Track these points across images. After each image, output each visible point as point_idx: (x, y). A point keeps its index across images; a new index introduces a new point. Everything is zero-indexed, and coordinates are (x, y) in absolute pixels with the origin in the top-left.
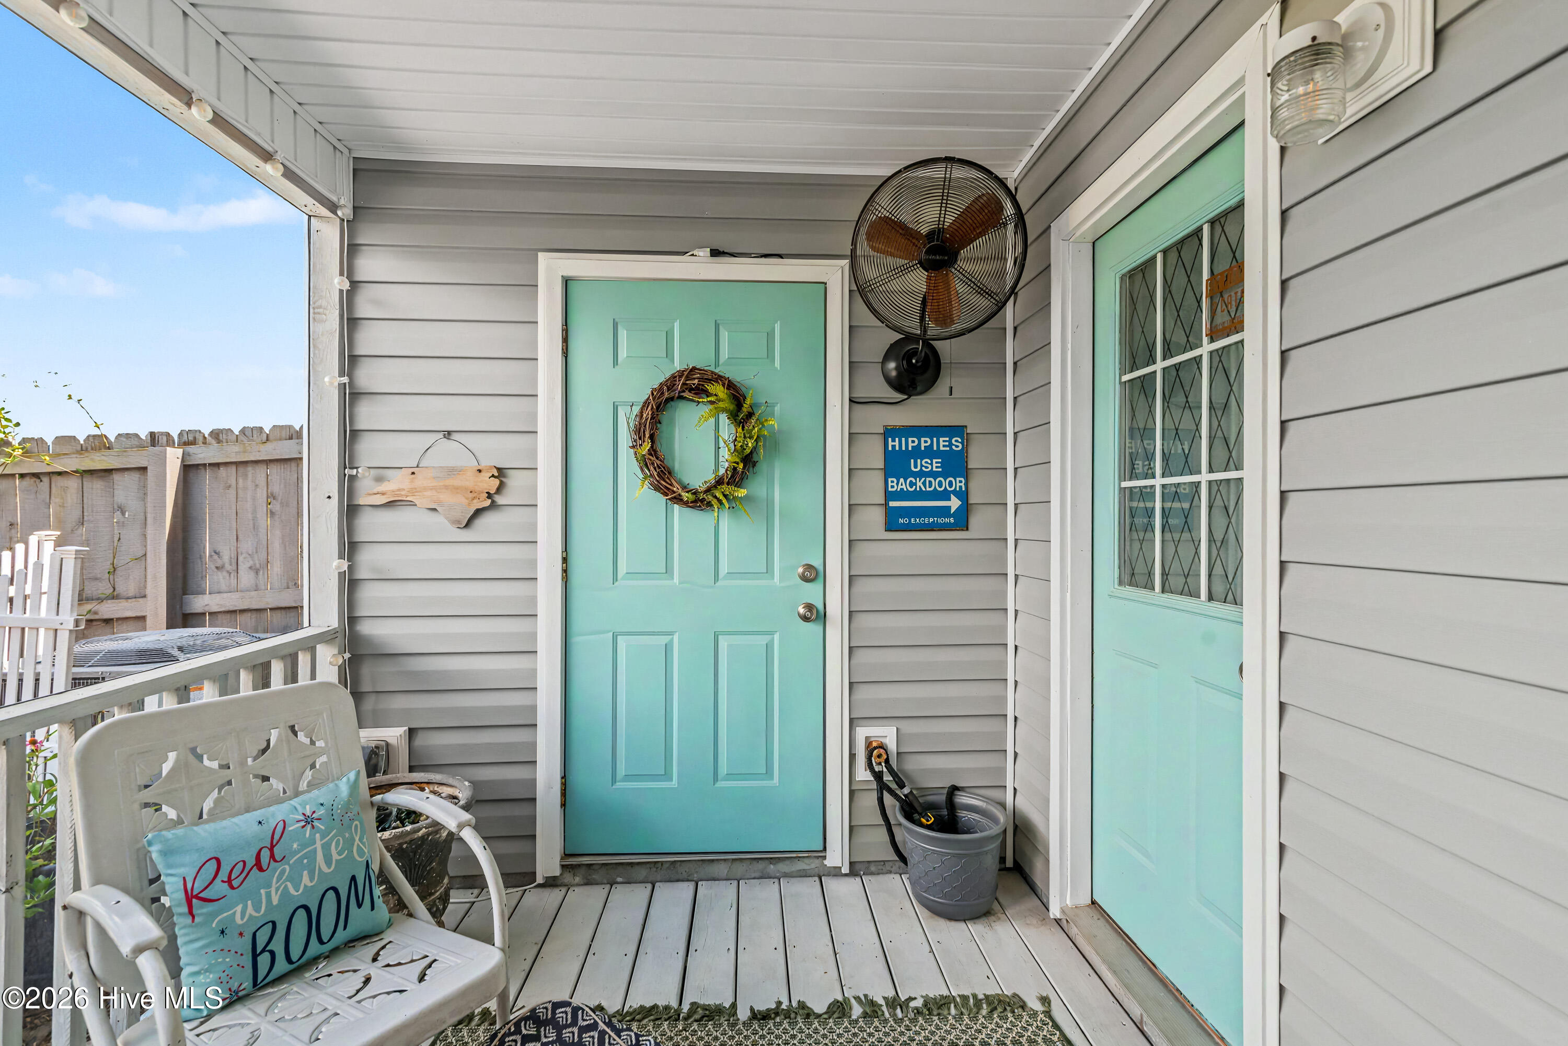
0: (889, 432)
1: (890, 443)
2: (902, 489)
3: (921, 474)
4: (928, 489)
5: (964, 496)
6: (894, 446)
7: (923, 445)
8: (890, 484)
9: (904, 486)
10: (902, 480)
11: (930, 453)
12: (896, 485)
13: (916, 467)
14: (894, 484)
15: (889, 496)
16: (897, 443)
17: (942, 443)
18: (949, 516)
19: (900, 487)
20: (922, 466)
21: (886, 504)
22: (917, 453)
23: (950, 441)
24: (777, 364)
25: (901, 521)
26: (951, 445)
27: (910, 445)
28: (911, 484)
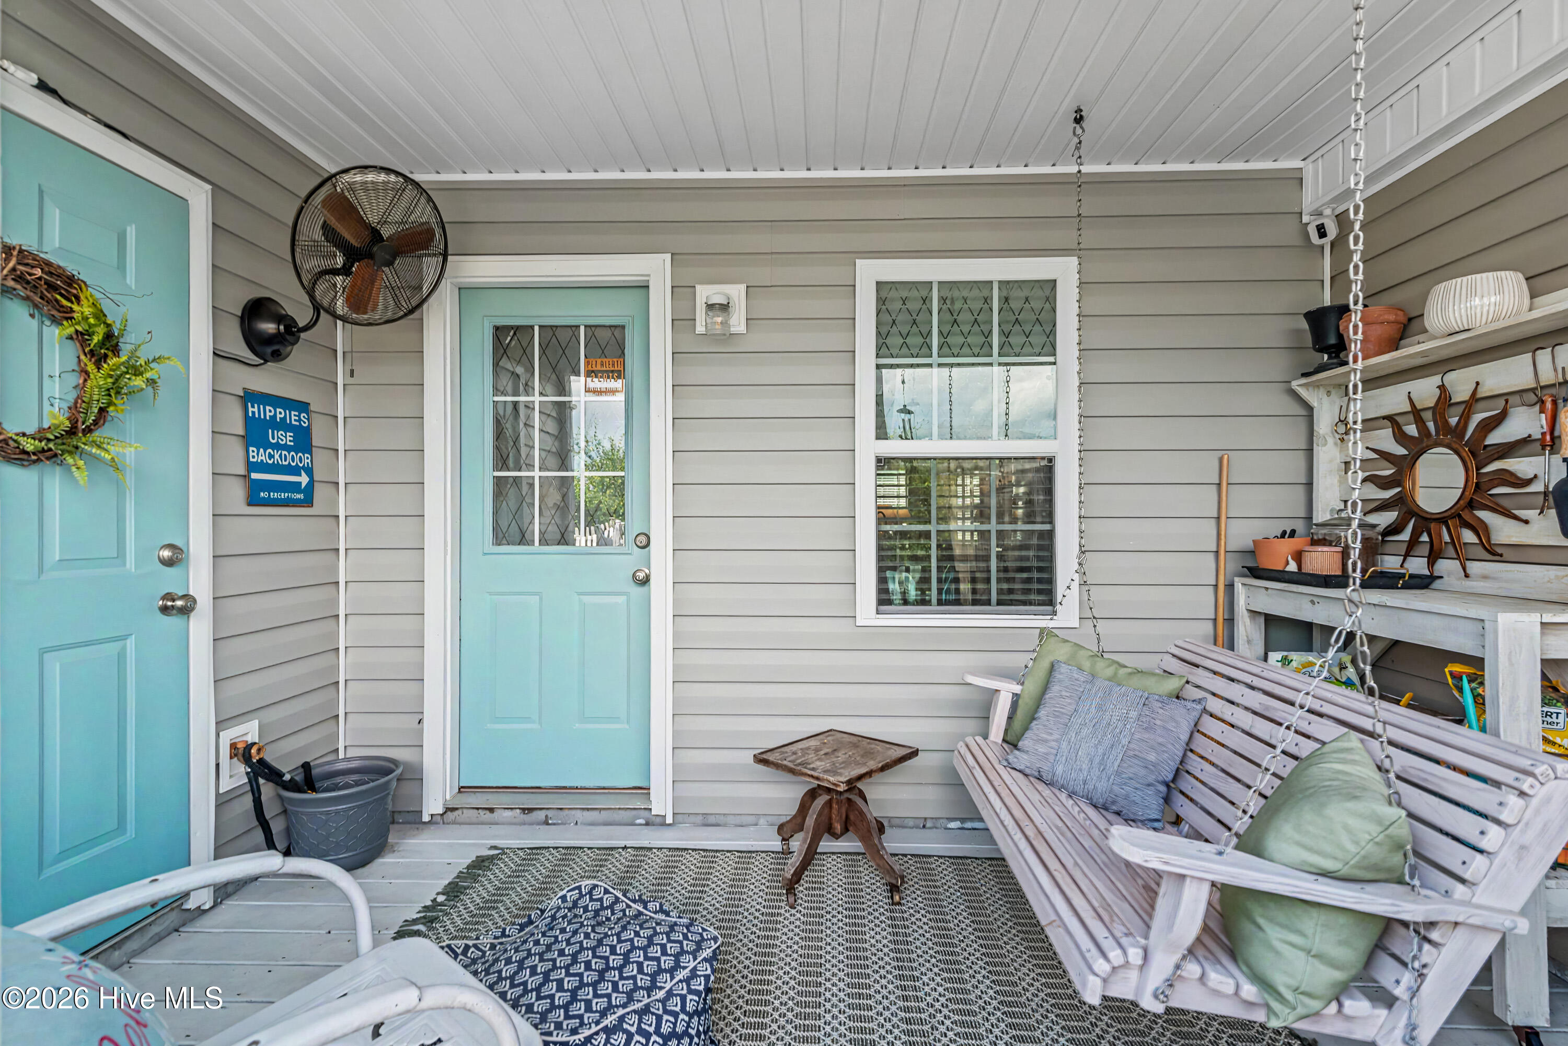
0: (249, 397)
1: (251, 409)
2: (262, 460)
3: (277, 447)
4: (284, 463)
5: (309, 471)
6: (253, 413)
7: (278, 416)
8: (251, 454)
9: (263, 458)
10: (262, 450)
11: (283, 425)
12: (259, 456)
13: (273, 438)
14: (255, 454)
15: (252, 467)
16: (256, 410)
17: (293, 418)
18: (299, 492)
19: (260, 458)
20: (278, 437)
21: (249, 476)
22: (275, 424)
23: (299, 416)
24: (131, 280)
25: (262, 494)
26: (299, 420)
27: (268, 414)
28: (271, 456)
